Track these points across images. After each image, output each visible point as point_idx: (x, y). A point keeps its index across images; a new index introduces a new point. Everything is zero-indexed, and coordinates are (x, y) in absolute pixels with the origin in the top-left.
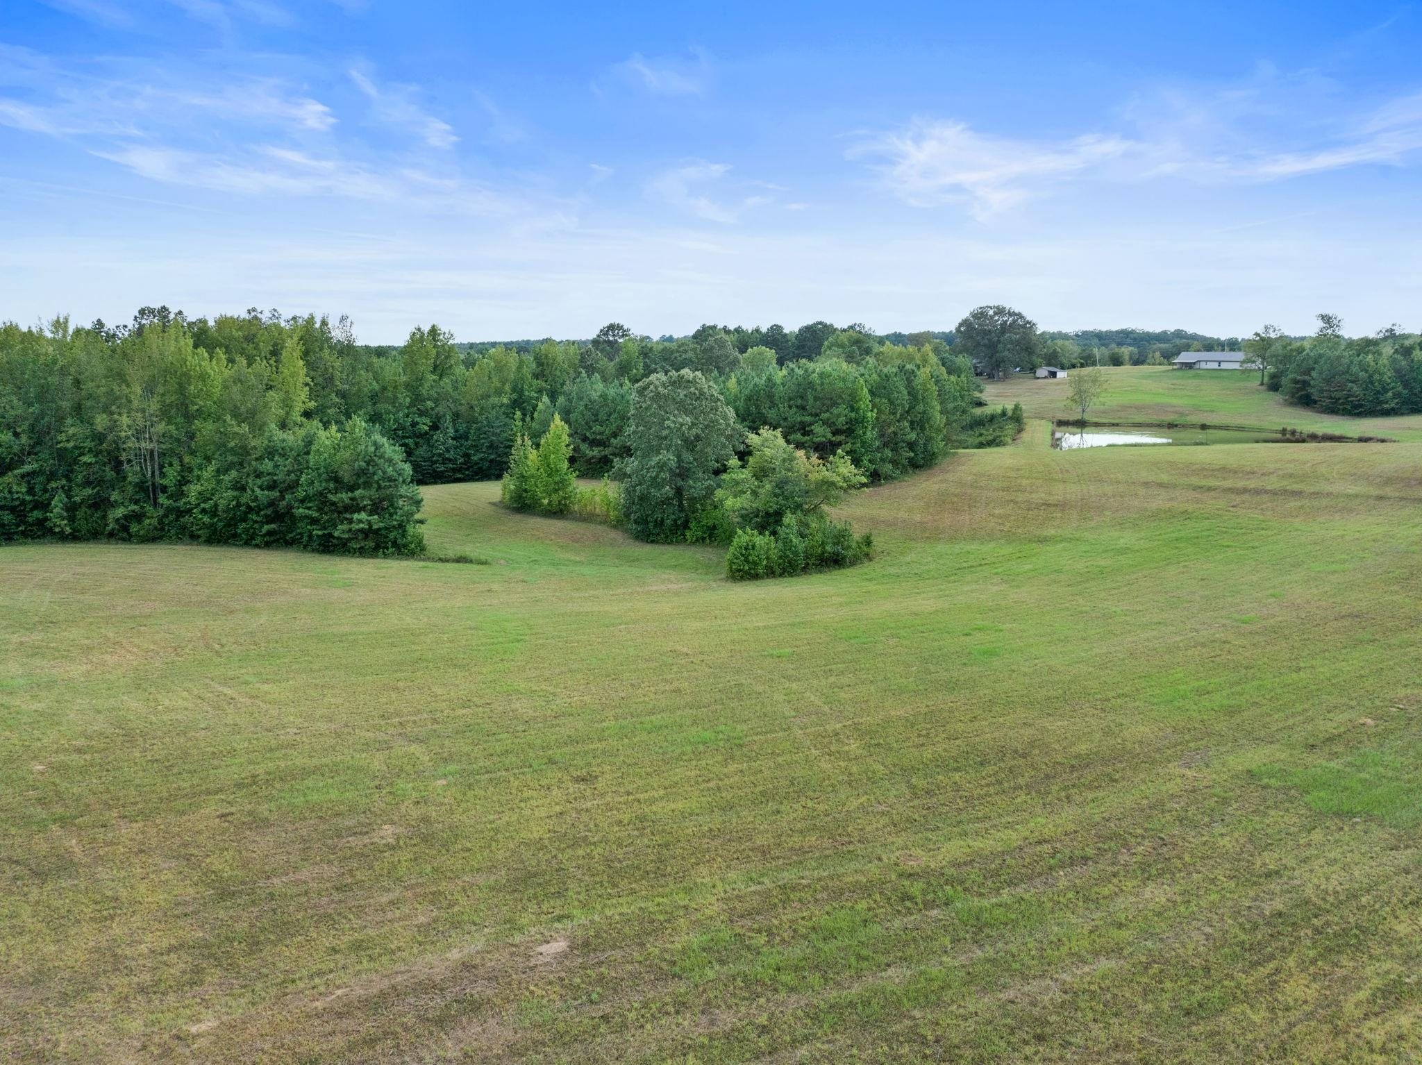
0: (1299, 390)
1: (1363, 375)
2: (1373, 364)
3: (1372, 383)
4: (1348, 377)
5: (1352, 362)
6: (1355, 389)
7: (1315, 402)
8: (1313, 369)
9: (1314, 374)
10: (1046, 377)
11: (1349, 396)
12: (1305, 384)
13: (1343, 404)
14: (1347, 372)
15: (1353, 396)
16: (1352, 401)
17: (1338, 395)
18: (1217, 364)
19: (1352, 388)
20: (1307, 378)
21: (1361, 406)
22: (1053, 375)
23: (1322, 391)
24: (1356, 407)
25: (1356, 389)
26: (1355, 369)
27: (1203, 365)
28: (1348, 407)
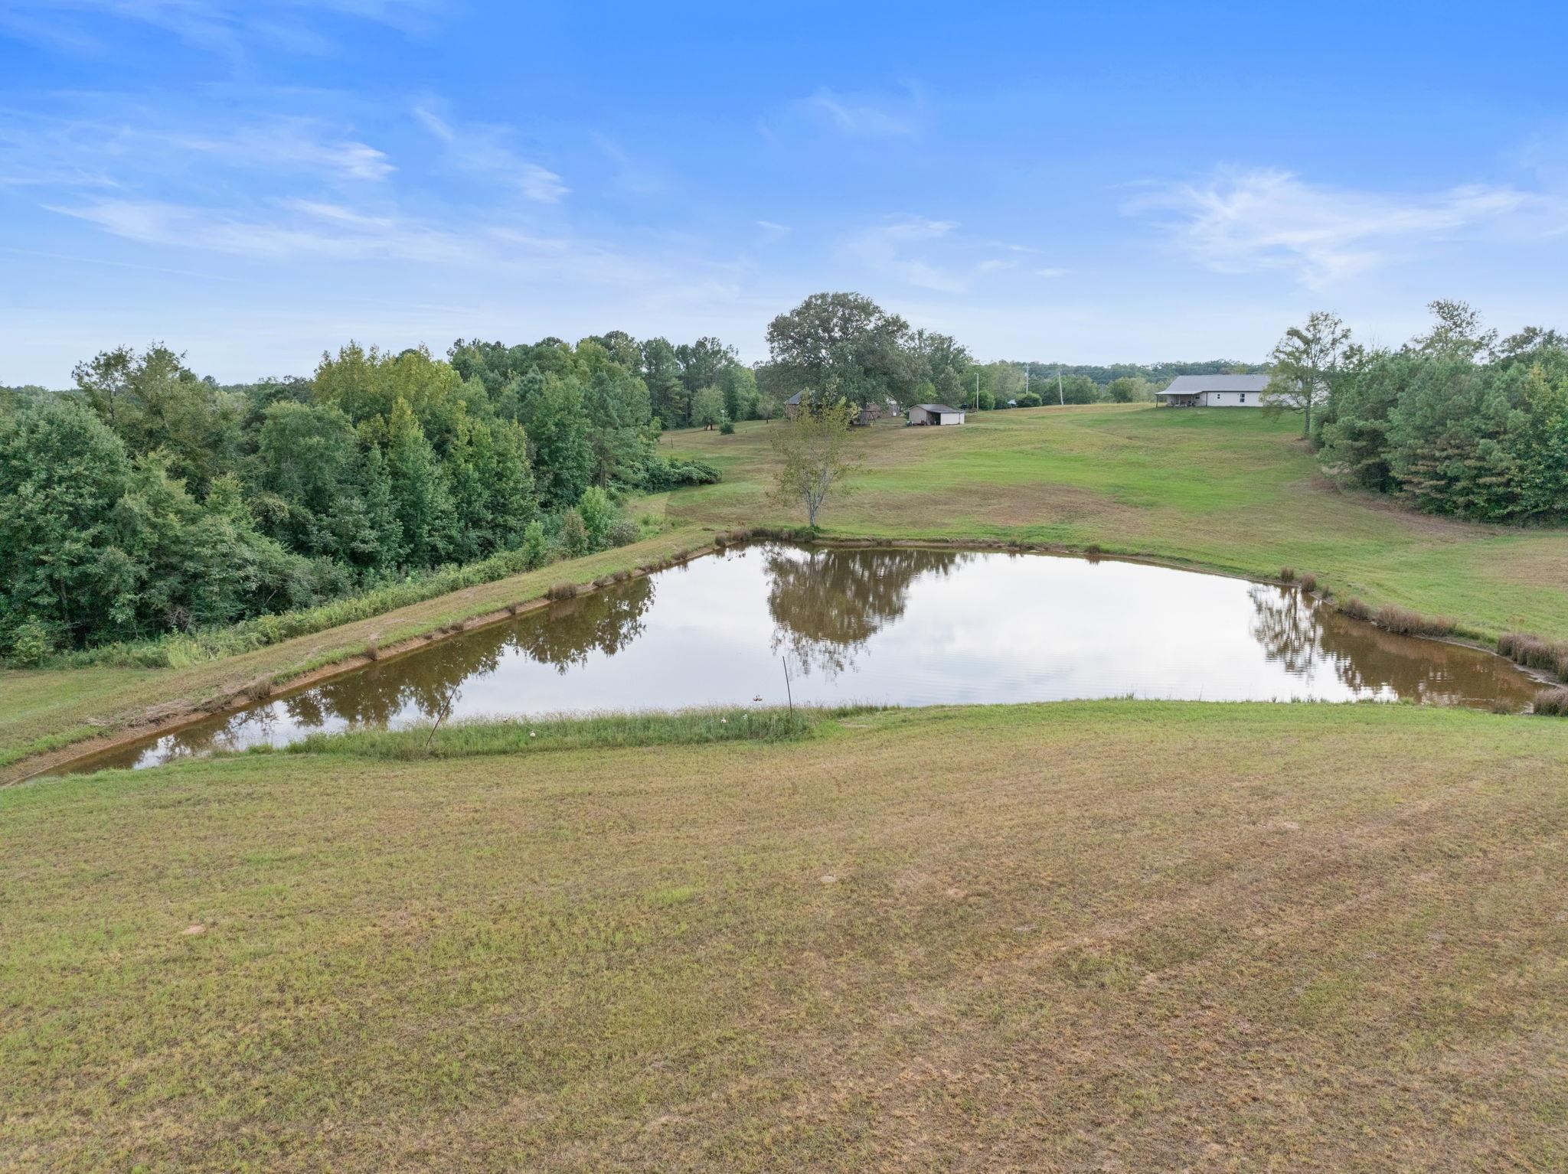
0: (1361, 454)
1: (1517, 417)
2: (1544, 388)
3: (1542, 439)
4: (1478, 421)
5: (1488, 384)
6: (1497, 454)
7: (1400, 484)
8: (1394, 403)
9: (1395, 415)
10: (922, 424)
11: (1481, 472)
12: (1376, 438)
13: (1466, 491)
14: (1477, 410)
15: (1490, 472)
16: (1489, 486)
17: (1453, 468)
18: (1238, 397)
19: (1488, 451)
20: (1378, 424)
21: (1513, 498)
22: (935, 418)
23: (1413, 458)
24: (1498, 501)
25: (1500, 455)
26: (1496, 401)
27: (1213, 400)
28: (1480, 501)
